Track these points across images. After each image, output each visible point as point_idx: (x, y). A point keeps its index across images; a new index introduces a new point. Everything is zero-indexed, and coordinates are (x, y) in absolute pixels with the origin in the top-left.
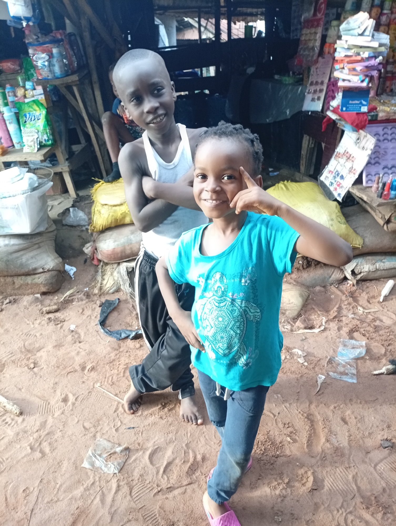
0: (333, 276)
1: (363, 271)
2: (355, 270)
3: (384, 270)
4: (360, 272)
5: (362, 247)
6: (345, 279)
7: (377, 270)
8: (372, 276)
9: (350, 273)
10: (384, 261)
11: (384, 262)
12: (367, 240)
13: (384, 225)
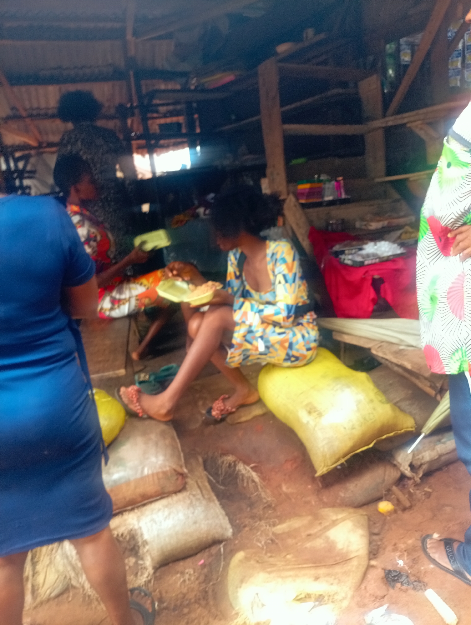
0: (386, 478)
1: (423, 461)
2: (414, 463)
3: (447, 454)
4: (419, 463)
5: (416, 429)
6: (403, 477)
7: (440, 456)
8: (435, 466)
9: (409, 469)
10: (443, 440)
11: (444, 443)
12: (418, 417)
13: (436, 395)
